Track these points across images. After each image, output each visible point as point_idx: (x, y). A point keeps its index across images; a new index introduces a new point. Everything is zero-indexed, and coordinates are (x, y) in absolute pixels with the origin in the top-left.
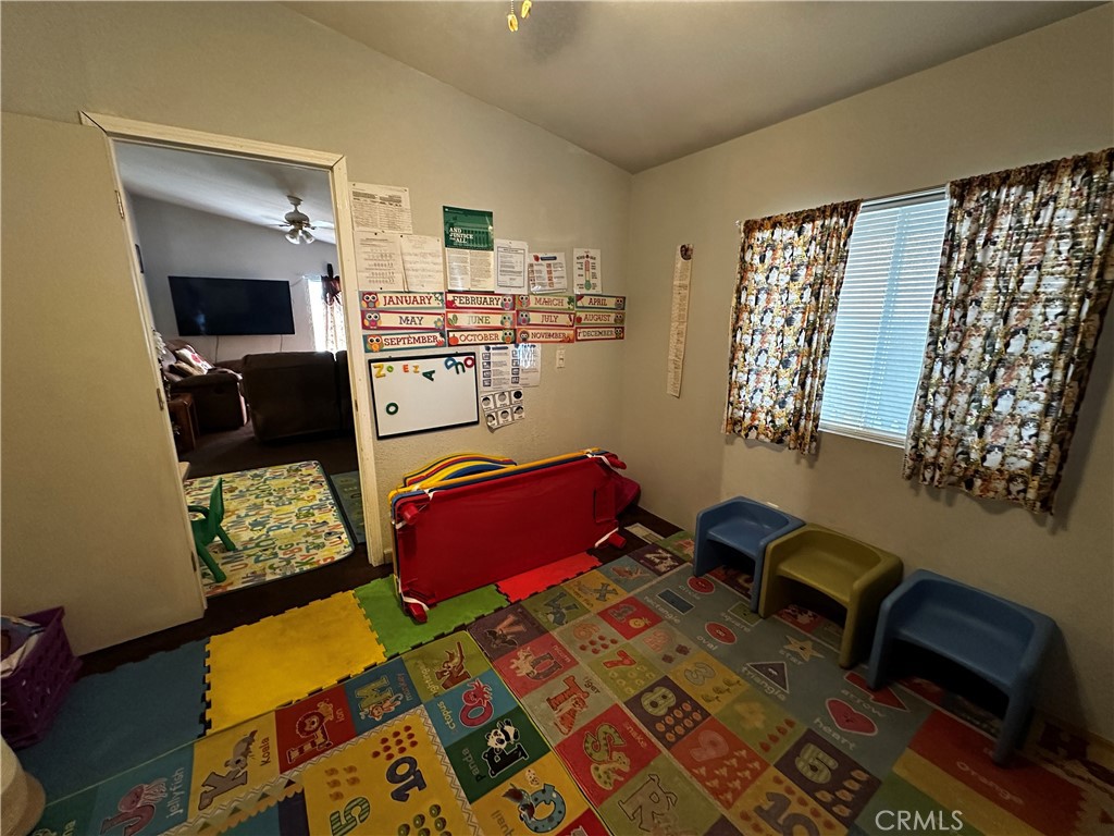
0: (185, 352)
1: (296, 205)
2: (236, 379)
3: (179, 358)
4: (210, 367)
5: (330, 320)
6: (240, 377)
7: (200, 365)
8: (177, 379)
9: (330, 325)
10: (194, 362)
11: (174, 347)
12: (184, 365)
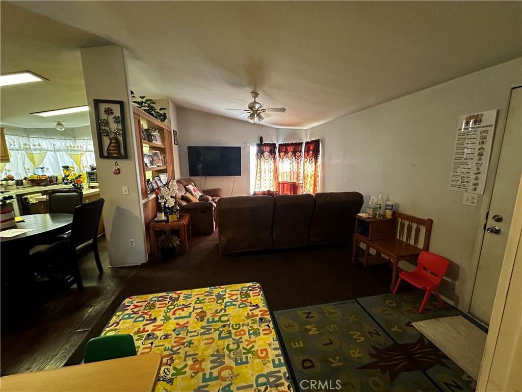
0: (191, 187)
1: (255, 98)
2: (212, 206)
3: (187, 190)
4: (201, 194)
5: (259, 167)
6: (215, 205)
7: (196, 193)
8: (184, 203)
9: (259, 170)
10: (193, 192)
11: (185, 184)
12: (188, 195)
